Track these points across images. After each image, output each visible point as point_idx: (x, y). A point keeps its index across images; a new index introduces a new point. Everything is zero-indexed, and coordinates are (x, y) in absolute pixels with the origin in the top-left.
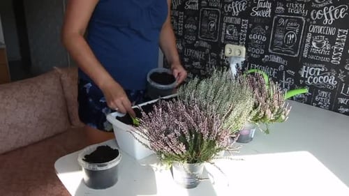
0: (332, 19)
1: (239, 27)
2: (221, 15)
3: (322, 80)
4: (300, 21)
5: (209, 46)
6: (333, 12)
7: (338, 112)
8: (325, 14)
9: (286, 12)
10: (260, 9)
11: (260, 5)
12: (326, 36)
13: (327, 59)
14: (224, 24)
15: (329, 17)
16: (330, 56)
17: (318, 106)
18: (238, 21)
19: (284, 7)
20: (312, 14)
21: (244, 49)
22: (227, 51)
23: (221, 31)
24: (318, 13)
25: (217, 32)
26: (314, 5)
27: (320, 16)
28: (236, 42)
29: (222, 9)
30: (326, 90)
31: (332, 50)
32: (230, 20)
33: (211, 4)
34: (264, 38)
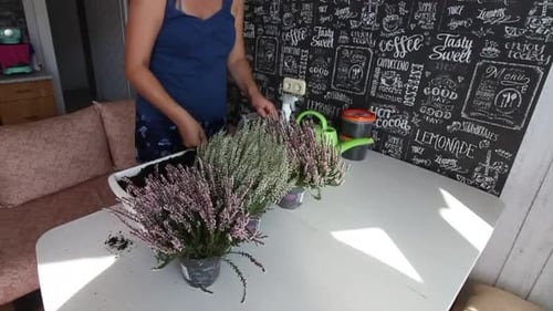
0: (404, 51)
1: (298, 59)
2: (280, 44)
3: (392, 124)
4: (366, 53)
5: (267, 79)
6: (405, 43)
7: (412, 162)
8: (396, 45)
9: (351, 42)
10: (321, 38)
11: (321, 33)
12: (398, 72)
13: (399, 99)
14: (282, 56)
15: (401, 50)
16: (402, 96)
17: (388, 154)
18: (297, 52)
19: (349, 36)
20: (381, 45)
21: (304, 84)
22: (286, 86)
23: (279, 63)
24: (388, 44)
25: (275, 64)
26: (383, 34)
27: (390, 47)
28: (295, 75)
29: (280, 38)
30: (397, 135)
31: (404, 89)
32: (289, 50)
33: (267, 32)
34: (326, 73)
